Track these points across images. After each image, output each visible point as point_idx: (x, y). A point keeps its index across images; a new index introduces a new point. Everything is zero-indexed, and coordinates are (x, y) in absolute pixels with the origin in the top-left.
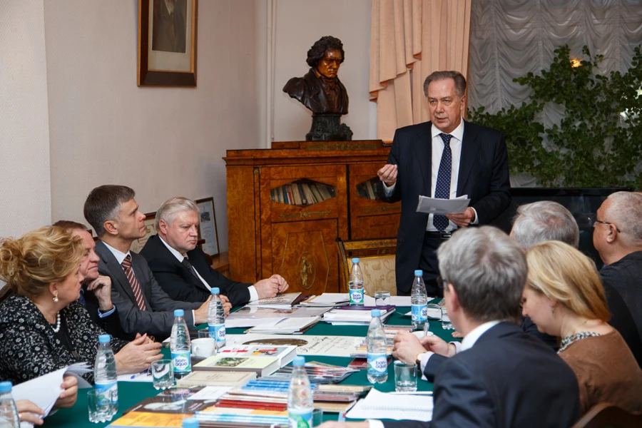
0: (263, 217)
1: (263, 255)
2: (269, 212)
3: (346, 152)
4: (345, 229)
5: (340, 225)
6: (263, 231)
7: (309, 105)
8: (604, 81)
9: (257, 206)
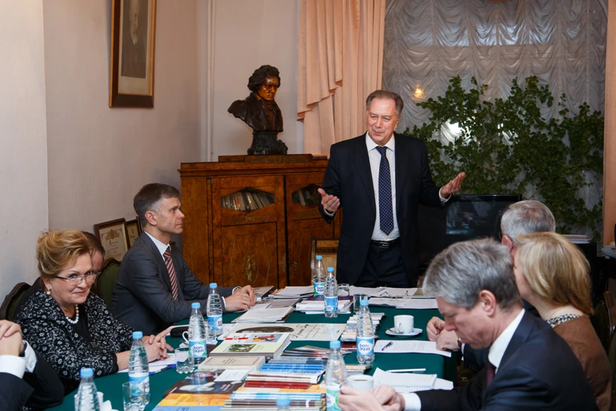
0: (215, 221)
1: (215, 255)
2: (220, 217)
3: (282, 165)
4: (283, 231)
5: (279, 228)
6: (214, 234)
7: (251, 124)
8: (490, 107)
9: (210, 212)
